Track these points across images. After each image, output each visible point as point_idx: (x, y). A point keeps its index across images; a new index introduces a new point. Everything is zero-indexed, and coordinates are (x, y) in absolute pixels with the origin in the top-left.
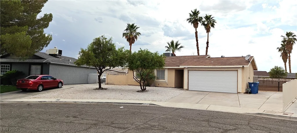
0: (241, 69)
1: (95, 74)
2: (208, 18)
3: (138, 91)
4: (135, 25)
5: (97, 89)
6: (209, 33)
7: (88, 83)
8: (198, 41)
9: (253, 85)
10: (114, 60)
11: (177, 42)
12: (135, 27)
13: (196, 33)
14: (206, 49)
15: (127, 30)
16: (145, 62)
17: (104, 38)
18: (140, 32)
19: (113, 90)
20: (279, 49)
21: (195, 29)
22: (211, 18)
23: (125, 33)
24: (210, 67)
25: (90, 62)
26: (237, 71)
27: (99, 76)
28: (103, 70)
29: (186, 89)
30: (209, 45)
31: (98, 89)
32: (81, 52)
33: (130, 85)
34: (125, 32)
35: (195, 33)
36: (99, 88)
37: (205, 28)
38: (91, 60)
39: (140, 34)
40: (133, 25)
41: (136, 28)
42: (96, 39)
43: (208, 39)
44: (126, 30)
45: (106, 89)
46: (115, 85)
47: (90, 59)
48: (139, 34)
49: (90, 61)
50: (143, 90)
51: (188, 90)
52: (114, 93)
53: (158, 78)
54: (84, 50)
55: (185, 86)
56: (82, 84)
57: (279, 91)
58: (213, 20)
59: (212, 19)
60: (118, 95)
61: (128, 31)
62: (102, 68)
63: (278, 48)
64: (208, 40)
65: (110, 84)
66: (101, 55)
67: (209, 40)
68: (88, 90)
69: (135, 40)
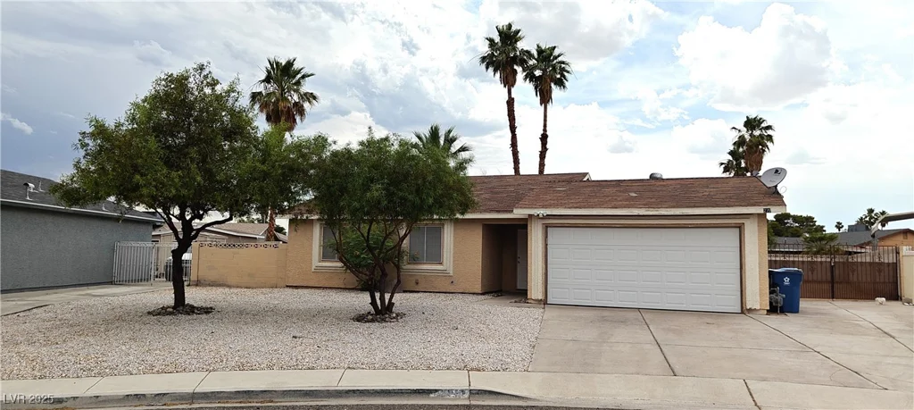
0: (756, 220)
1: (142, 244)
2: (546, 56)
3: (361, 318)
4: (296, 66)
5: (163, 312)
6: (549, 107)
7: (112, 283)
8: (517, 132)
9: (787, 281)
10: (255, 179)
11: (450, 132)
12: (299, 72)
13: (510, 103)
14: (539, 159)
15: (269, 82)
16: (400, 190)
17: (206, 77)
18: (315, 93)
19: (244, 316)
20: (723, 166)
21: (506, 90)
22: (556, 58)
23: (261, 93)
24: (636, 212)
25: (137, 187)
26: (740, 227)
27: (177, 254)
28: (196, 223)
29: (540, 298)
30: (548, 146)
31: (170, 313)
32: (92, 134)
33: (297, 287)
34: (261, 88)
35: (507, 102)
36: (174, 308)
37: (536, 88)
38: (142, 175)
39: (315, 98)
40: (290, 64)
41: (303, 77)
42: (170, 79)
43: (545, 126)
44: (263, 81)
45: (207, 311)
46: (229, 287)
47: (136, 169)
48: (311, 97)
49: (138, 177)
50: (383, 313)
51: (544, 302)
52: (255, 330)
53: (415, 260)
54: (110, 123)
55: (535, 291)
56: (87, 285)
57: (833, 298)
58: (563, 63)
59: (560, 59)
60: (279, 342)
61: (272, 87)
62: (192, 219)
63: (722, 164)
64: (545, 130)
65: (209, 285)
66: (193, 152)
67: (548, 128)
68: (120, 319)
69: (298, 118)
